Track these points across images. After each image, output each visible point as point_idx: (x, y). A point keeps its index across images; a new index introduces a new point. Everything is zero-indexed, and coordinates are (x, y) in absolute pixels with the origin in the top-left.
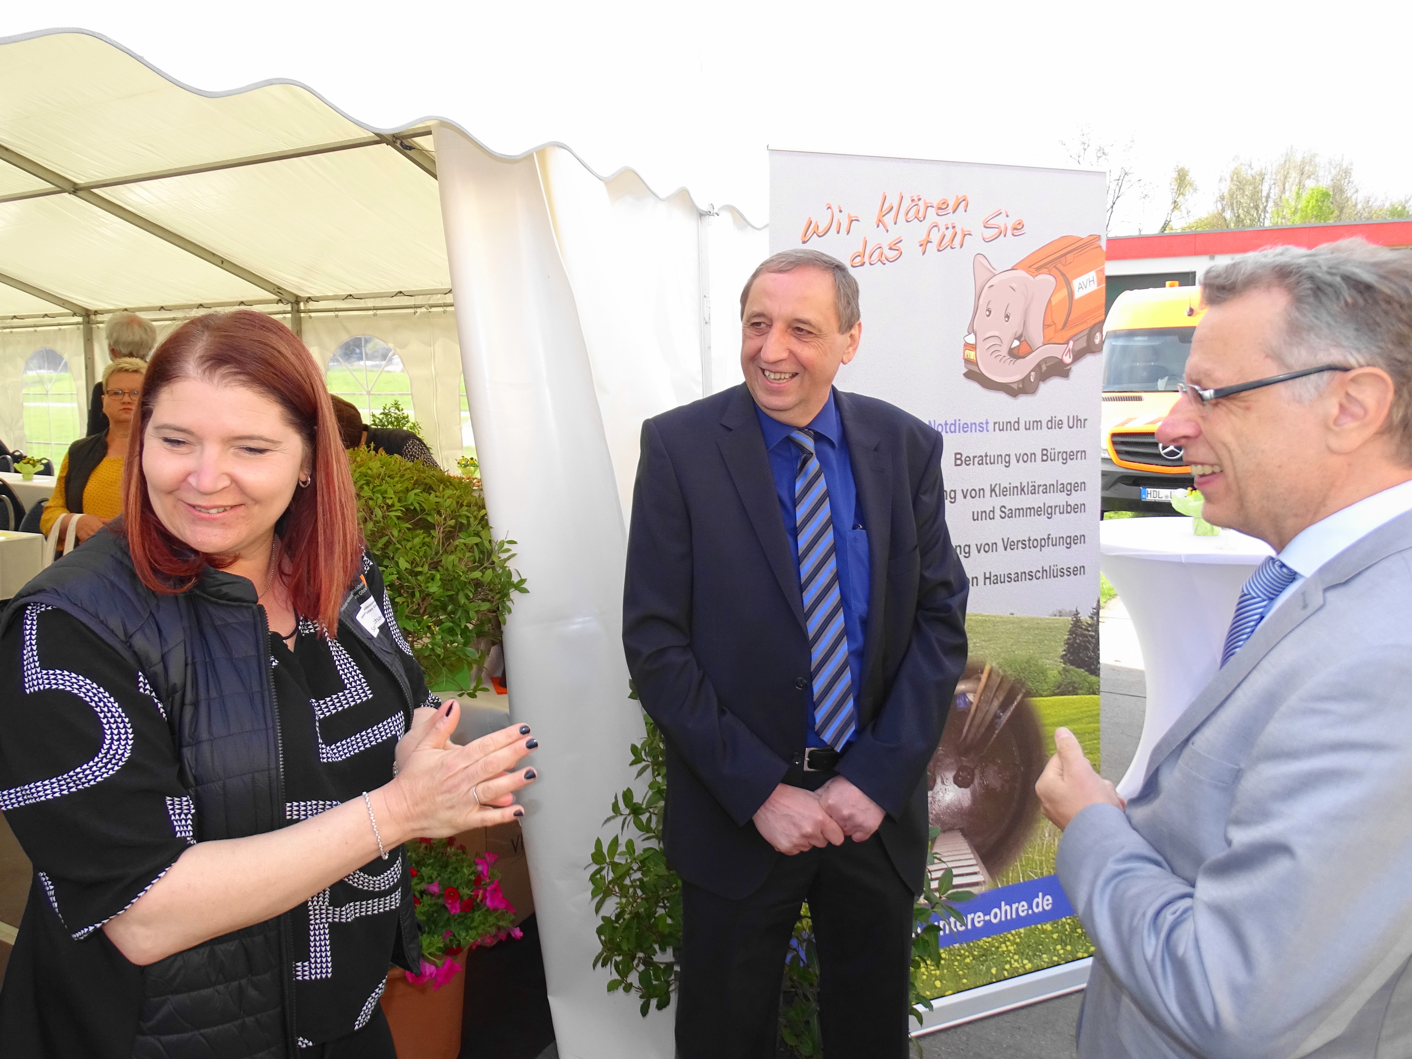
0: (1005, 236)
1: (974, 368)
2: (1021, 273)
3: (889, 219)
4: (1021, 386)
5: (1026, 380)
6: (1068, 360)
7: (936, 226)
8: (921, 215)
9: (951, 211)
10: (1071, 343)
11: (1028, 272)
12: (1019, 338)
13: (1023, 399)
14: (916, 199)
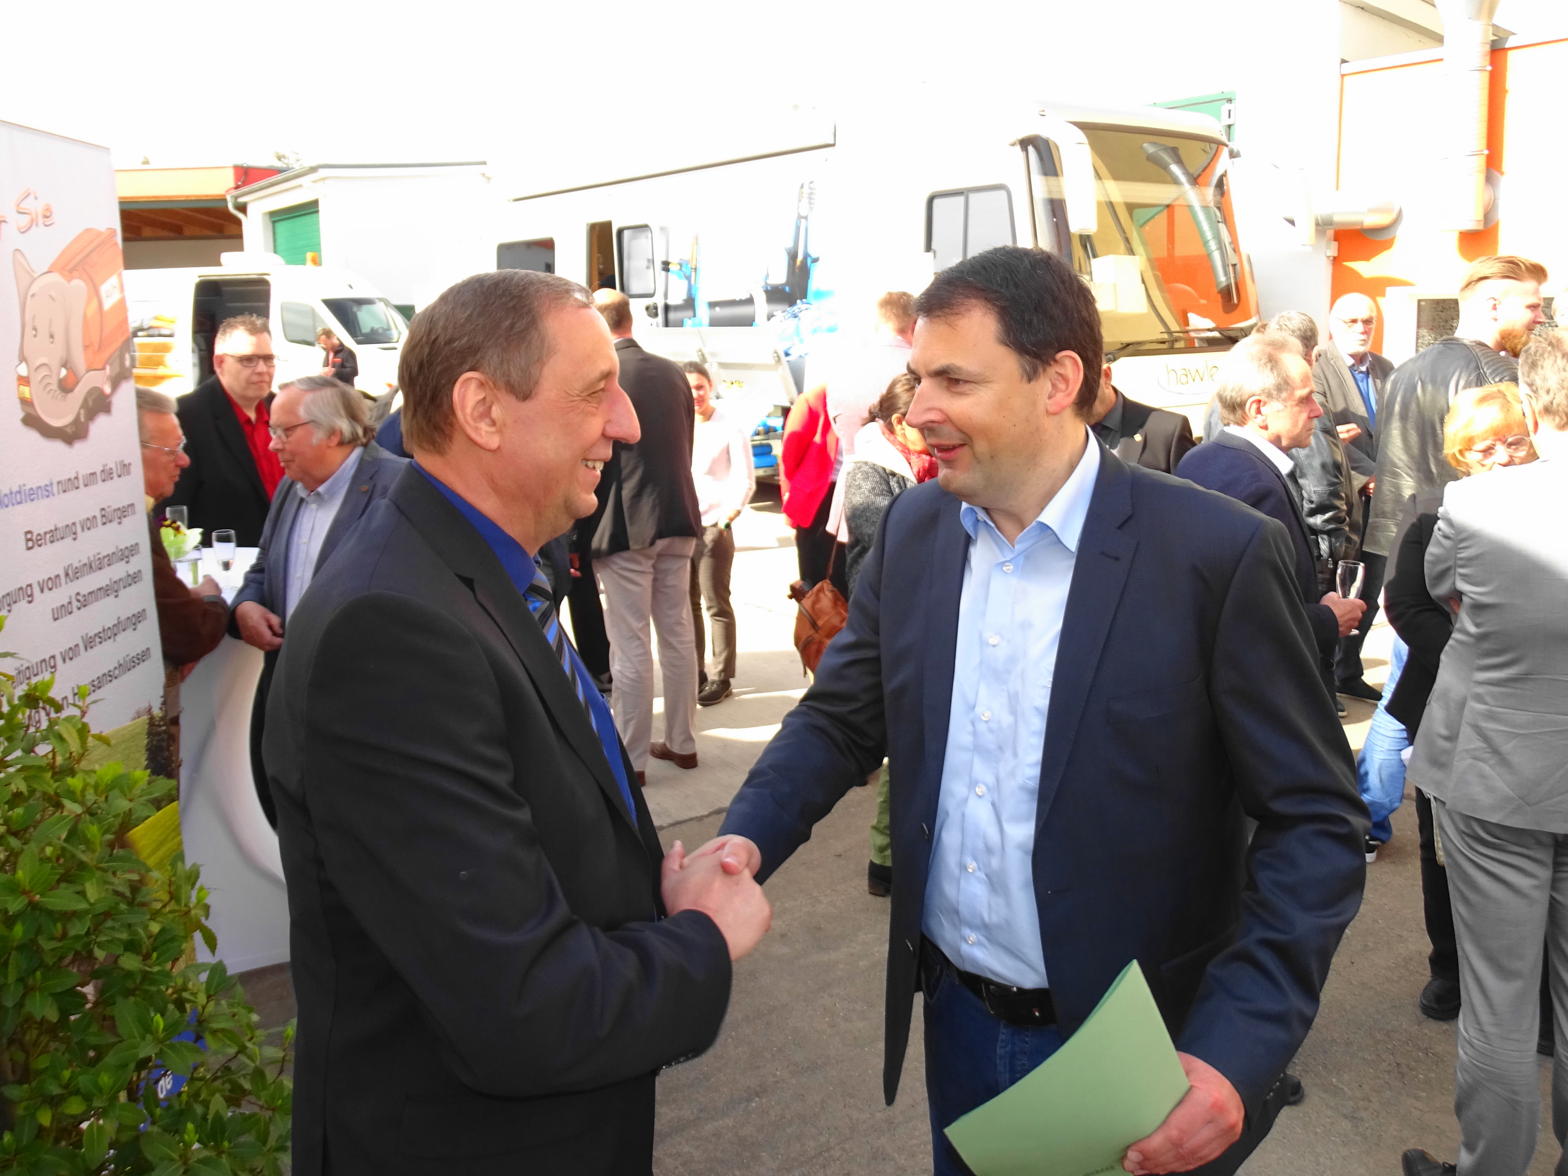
0: (37, 225)
1: (30, 411)
2: (56, 277)
4: (74, 429)
5: (76, 421)
6: (107, 390)
11: (63, 275)
12: (64, 365)
13: (78, 446)
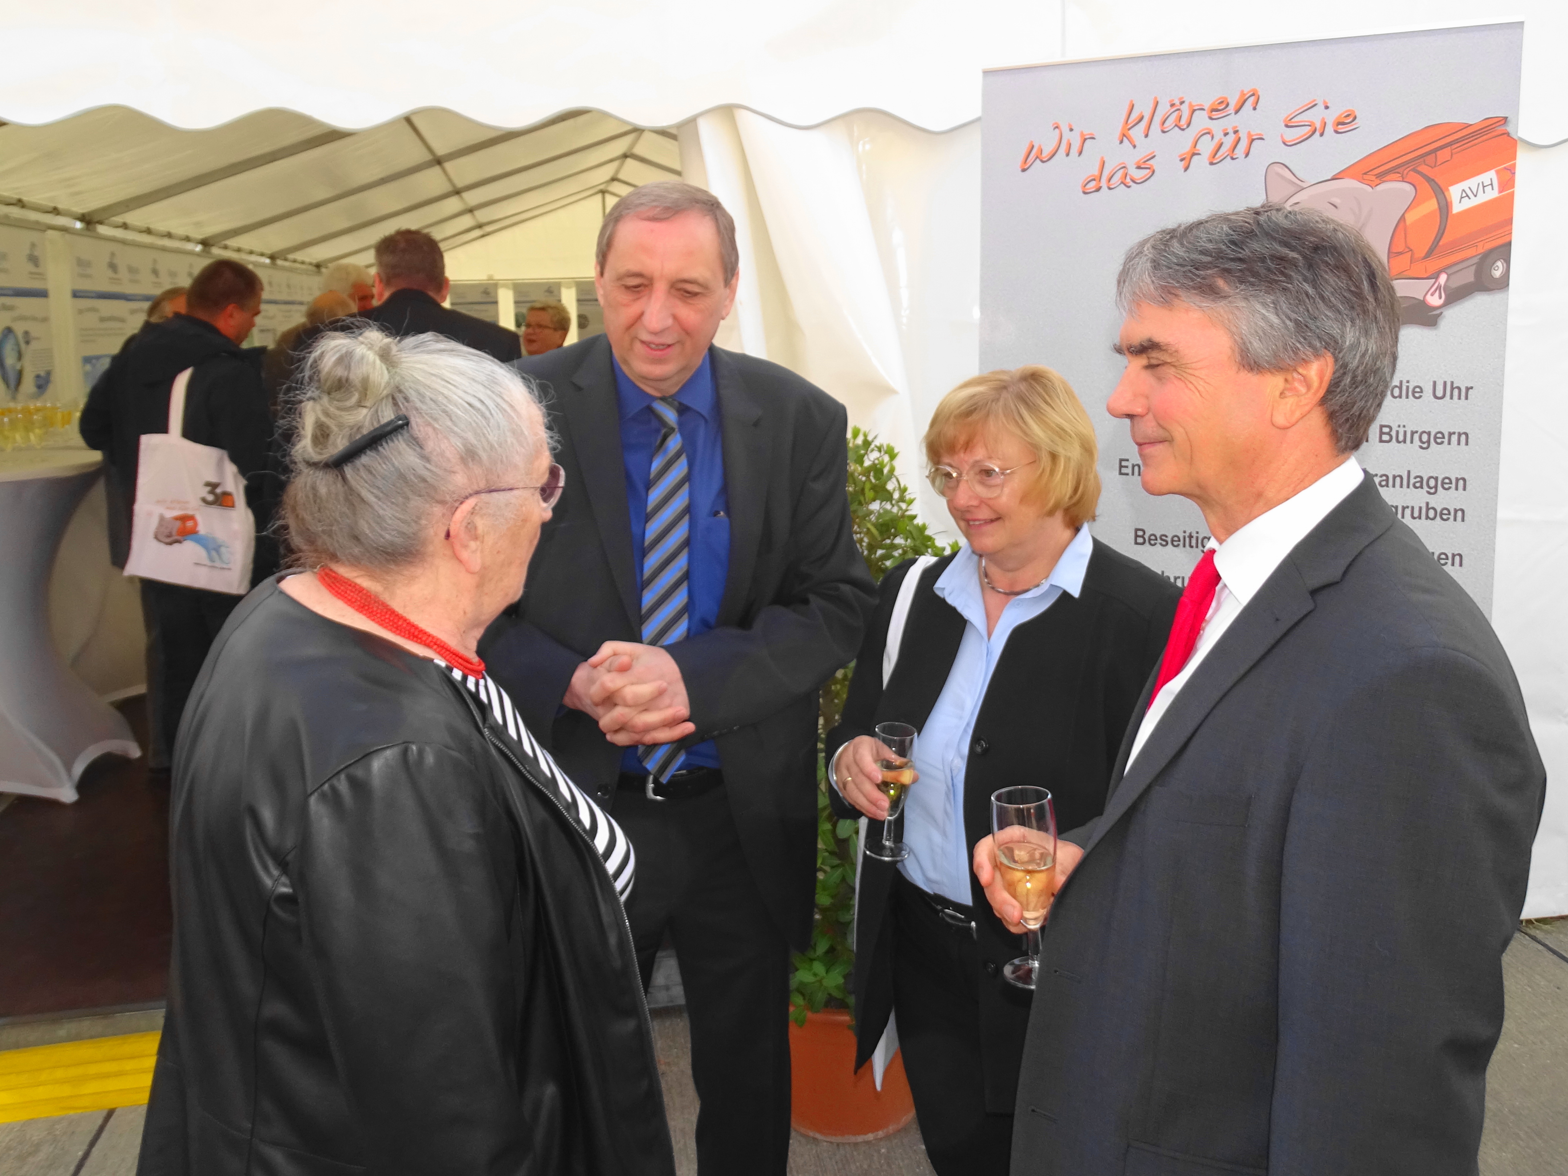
0: (1322, 135)
2: (1348, 183)
3: (1137, 133)
6: (1435, 300)
7: (1209, 133)
8: (1183, 122)
9: (1232, 112)
10: (1443, 278)
11: (1362, 180)
14: (1177, 102)
